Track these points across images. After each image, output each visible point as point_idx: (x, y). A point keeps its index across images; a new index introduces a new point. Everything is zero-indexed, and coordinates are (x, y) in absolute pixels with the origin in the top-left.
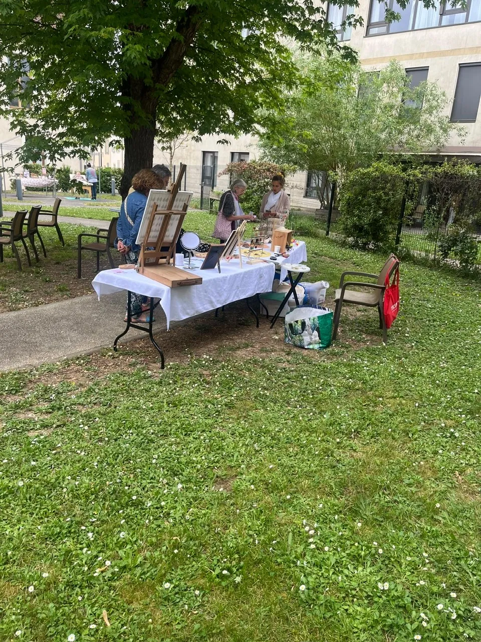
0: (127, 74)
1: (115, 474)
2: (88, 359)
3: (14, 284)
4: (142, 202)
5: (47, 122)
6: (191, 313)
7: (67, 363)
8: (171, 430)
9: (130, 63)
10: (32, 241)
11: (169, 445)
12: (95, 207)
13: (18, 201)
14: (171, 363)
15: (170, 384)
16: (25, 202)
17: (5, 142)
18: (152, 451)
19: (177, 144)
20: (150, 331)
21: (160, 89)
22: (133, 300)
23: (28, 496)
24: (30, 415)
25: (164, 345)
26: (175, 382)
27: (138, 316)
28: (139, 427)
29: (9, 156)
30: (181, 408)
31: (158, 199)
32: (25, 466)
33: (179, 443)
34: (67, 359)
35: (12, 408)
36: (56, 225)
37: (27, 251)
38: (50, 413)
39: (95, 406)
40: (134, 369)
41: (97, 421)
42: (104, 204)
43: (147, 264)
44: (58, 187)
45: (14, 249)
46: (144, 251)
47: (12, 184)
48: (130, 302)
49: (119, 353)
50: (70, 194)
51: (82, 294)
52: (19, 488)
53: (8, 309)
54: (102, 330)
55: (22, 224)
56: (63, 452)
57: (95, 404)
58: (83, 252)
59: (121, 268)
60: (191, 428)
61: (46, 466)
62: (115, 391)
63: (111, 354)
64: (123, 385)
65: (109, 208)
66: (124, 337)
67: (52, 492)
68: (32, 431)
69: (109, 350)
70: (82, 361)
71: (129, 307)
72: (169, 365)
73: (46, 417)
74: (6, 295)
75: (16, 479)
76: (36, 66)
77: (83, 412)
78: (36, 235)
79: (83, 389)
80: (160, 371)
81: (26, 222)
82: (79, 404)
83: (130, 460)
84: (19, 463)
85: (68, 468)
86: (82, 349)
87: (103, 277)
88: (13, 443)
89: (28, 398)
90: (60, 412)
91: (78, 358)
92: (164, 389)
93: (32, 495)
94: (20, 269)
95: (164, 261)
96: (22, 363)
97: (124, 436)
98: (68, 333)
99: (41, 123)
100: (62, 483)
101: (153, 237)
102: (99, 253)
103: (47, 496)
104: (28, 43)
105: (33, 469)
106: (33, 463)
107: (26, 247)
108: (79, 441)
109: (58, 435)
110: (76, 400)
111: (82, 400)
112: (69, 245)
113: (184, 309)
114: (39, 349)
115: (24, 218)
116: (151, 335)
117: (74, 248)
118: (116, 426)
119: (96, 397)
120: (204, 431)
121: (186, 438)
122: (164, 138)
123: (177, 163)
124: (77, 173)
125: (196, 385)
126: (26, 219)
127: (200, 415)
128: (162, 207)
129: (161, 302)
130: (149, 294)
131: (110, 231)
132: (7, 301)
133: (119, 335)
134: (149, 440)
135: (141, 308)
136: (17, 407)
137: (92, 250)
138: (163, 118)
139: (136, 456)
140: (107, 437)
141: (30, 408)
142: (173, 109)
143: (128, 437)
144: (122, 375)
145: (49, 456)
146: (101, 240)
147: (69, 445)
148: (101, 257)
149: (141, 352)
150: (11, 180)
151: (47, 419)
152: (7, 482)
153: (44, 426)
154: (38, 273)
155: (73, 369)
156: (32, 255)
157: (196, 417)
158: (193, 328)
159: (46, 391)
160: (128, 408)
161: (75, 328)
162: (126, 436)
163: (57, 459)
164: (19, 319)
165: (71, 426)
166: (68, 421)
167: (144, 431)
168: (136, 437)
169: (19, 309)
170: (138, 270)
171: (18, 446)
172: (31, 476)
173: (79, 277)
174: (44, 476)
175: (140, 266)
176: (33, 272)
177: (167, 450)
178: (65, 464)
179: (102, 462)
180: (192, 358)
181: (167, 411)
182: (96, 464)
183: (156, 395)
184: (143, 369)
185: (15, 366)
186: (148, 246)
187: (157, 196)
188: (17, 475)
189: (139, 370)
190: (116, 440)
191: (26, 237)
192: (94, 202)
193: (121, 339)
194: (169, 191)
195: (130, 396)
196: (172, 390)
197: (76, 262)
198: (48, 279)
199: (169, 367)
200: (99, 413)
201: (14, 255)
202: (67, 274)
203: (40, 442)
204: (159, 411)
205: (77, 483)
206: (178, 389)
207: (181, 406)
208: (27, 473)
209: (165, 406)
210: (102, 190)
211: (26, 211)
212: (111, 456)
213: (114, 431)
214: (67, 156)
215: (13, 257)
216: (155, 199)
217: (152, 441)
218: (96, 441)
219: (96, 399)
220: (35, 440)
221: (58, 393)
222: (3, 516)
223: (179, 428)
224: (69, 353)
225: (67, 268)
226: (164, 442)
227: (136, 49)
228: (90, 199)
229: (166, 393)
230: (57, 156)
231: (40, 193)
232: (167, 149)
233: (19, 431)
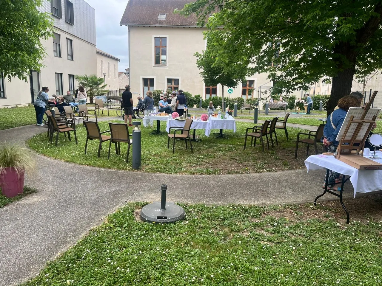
0: (339, 41)
1: (311, 283)
2: (298, 207)
3: (259, 159)
4: (343, 115)
5: (287, 73)
6: (373, 189)
7: (285, 207)
8: (351, 266)
9: (342, 35)
10: (271, 136)
11: (349, 276)
12: (308, 118)
13: (265, 115)
14: (354, 221)
15: (352, 235)
16: (269, 115)
17: (263, 85)
18: (336, 275)
19: (369, 77)
20: (340, 196)
21: (360, 46)
22: (330, 175)
23: (259, 277)
24: (262, 232)
25: (350, 208)
26: (356, 235)
27: (332, 186)
28: (328, 258)
29: (266, 92)
30: (360, 253)
31: (354, 113)
32: (258, 260)
33: (356, 277)
34: (285, 204)
35: (253, 225)
36: (285, 128)
37: (268, 142)
38: (273, 233)
39: (300, 237)
40: (327, 220)
41: (301, 246)
42: (314, 116)
43: (342, 153)
44: (287, 107)
45: (262, 140)
46: (341, 145)
47: (263, 106)
48: (328, 176)
49: (317, 207)
50: (294, 111)
51: (296, 168)
52: (254, 270)
53: (255, 171)
54: (307, 191)
55: (267, 127)
56: (279, 259)
57: (300, 235)
58: (300, 144)
59: (324, 155)
60: (366, 269)
61: (269, 264)
62: (313, 230)
63: (312, 206)
64: (319, 228)
65: (317, 118)
66: (321, 198)
67: (271, 280)
68: (262, 241)
69: (311, 204)
70: (294, 207)
71: (327, 180)
72: (353, 222)
73: (271, 235)
74: (255, 164)
75: (253, 265)
76: (285, 45)
77: (292, 238)
78: (274, 133)
79: (293, 224)
80: (346, 224)
81: (269, 126)
82: (290, 233)
83: (321, 277)
84: (255, 256)
85: (282, 268)
86: (294, 200)
87: (312, 159)
88: (253, 244)
89: (262, 222)
90: (279, 235)
91: (291, 205)
92: (348, 237)
93: (261, 277)
94: (263, 151)
95: (355, 152)
96: (260, 202)
97: (318, 260)
98: (286, 189)
99: (284, 74)
100: (277, 277)
101: (349, 136)
102: (309, 145)
103: (269, 281)
104: (282, 34)
105: (262, 263)
106: (263, 259)
107: (267, 139)
108: (289, 255)
109: (277, 247)
110: (288, 229)
111: (292, 230)
112: (291, 139)
113: (368, 186)
114: (270, 196)
115: (269, 124)
116: (341, 199)
117: (294, 142)
118: (312, 253)
119: (301, 231)
120: (377, 274)
121: (362, 275)
122: (360, 74)
123: (367, 89)
124: (300, 99)
125: (373, 240)
126: (270, 125)
127: (374, 262)
128: (357, 118)
129: (350, 179)
130: (342, 173)
131: (317, 132)
132: (255, 168)
133: (318, 196)
134: (335, 268)
135: (334, 181)
136: (256, 225)
137: (305, 143)
138: (361, 63)
139: (325, 276)
140: (307, 258)
141: (263, 227)
142: (368, 57)
143: (320, 262)
144: (318, 221)
145: (271, 258)
146: (311, 137)
147: (282, 255)
148: (309, 147)
149: (332, 209)
150: (263, 104)
151: (271, 237)
152: (249, 265)
153: (270, 241)
154: (273, 154)
155: (288, 211)
156: (270, 144)
157: (371, 262)
158: (373, 200)
159: (272, 220)
160: (321, 243)
161: (291, 187)
162: (319, 261)
163: (276, 262)
164: (261, 178)
165: (285, 245)
166: (283, 241)
167: (332, 262)
168: (326, 264)
169: (261, 172)
170: (336, 157)
171: (255, 247)
172: (261, 266)
173: (296, 158)
174: (268, 269)
175: (338, 154)
176: (270, 153)
177: (347, 278)
178: (280, 266)
179: (302, 272)
180: (371, 220)
181: (349, 252)
182: (299, 272)
183: (342, 240)
184: (334, 221)
185: (257, 203)
186: (344, 142)
187: (354, 111)
188: (254, 264)
189: (330, 220)
190: (312, 261)
191: (268, 134)
192: (308, 115)
193: (319, 199)
194: (363, 108)
195: (323, 236)
196: (354, 240)
197: (294, 149)
198: (277, 158)
199: (352, 223)
200: (302, 241)
201: (261, 143)
202: (289, 156)
203: (267, 248)
204: (343, 251)
205: (286, 280)
206: (358, 239)
207: (360, 251)
208: (259, 264)
209: (348, 249)
210: (313, 108)
211: (270, 120)
212: (308, 270)
213: (311, 255)
214: (296, 90)
215: (260, 144)
216: (352, 113)
217: (337, 269)
218: (299, 258)
219: (301, 232)
220: (264, 246)
221: (279, 223)
222: (245, 283)
223: (357, 266)
224: (286, 201)
225: (289, 152)
226: (346, 272)
227: (347, 27)
228: (305, 114)
229: (349, 241)
230: (290, 90)
231: (277, 111)
232: (362, 82)
233: (256, 239)
